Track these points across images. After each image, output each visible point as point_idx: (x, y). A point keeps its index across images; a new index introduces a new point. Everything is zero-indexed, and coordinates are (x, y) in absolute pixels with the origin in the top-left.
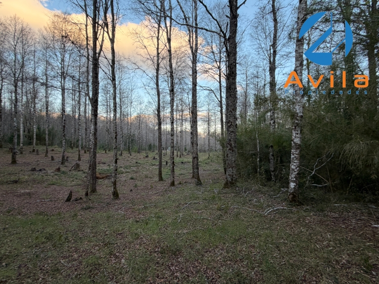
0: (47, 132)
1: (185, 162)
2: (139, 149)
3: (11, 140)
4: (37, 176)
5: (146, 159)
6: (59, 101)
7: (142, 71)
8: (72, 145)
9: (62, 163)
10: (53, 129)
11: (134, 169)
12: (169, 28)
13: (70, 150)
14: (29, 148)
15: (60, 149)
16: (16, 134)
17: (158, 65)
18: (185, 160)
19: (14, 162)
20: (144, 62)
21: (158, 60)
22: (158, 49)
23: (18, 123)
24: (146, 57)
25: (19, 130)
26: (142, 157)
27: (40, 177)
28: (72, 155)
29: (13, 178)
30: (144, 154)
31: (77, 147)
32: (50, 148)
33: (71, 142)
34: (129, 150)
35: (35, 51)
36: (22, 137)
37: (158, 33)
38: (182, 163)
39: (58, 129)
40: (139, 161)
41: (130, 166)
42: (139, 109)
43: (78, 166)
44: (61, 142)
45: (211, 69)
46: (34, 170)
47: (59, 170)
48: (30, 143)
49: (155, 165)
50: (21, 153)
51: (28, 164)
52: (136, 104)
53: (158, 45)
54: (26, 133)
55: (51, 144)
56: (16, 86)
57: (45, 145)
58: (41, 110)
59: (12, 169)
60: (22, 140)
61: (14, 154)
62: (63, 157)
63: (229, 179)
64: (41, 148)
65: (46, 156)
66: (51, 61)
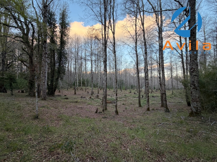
0: (86, 81)
1: (155, 96)
2: (126, 88)
3: (74, 84)
4: (83, 100)
5: (130, 94)
6: (90, 66)
7: (127, 45)
8: (95, 86)
9: (92, 95)
10: (88, 79)
11: (124, 99)
12: (142, 17)
13: (94, 89)
14: (80, 88)
15: (90, 88)
16: (76, 82)
17: (136, 40)
18: (155, 95)
19: (75, 93)
20: (128, 40)
21: (136, 37)
22: (136, 31)
23: (76, 77)
24: (129, 37)
25: (76, 80)
26: (128, 92)
27: (84, 100)
28: (95, 91)
29: (76, 100)
30: (128, 91)
31: (97, 87)
32: (87, 88)
33: (94, 85)
34: (121, 88)
35: (81, 46)
36: (77, 83)
37: (136, 22)
38: (153, 96)
39: (90, 79)
40: (126, 95)
41: (122, 97)
42: (125, 66)
43: (98, 96)
44: (91, 85)
45: (173, 34)
46: (82, 97)
47: (90, 98)
48: (80, 86)
49: (135, 97)
50: (77, 90)
51: (80, 95)
52: (124, 63)
53: (136, 29)
54: (79, 81)
55: (87, 86)
56: (76, 62)
57: (85, 86)
58: (83, 71)
59: (75, 96)
60: (77, 84)
61: (75, 90)
62: (92, 92)
63: (194, 110)
64: (84, 88)
65: (86, 91)
66: (87, 49)
